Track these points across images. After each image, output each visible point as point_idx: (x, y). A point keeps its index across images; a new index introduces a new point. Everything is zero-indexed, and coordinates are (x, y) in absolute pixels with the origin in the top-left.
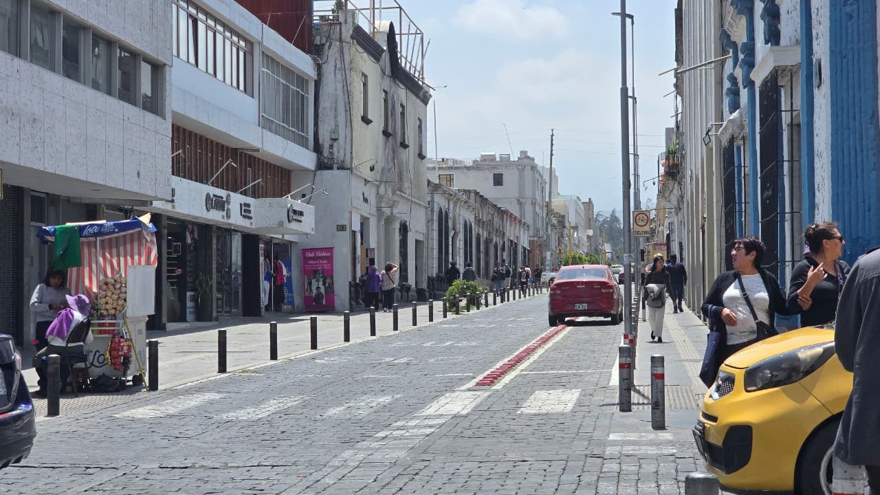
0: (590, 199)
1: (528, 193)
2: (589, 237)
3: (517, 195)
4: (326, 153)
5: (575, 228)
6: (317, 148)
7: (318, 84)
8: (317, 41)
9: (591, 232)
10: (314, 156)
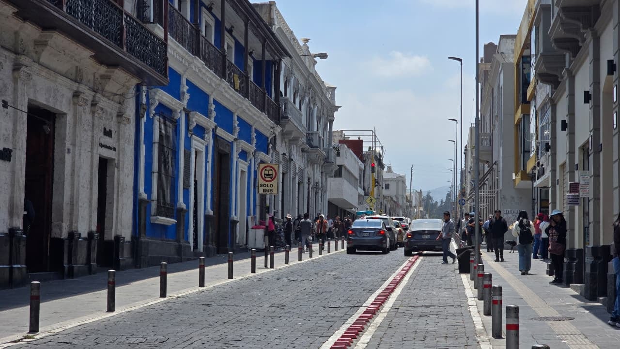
0: (421, 190)
1: (400, 193)
2: (421, 211)
3: (395, 193)
4: (366, 191)
5: (415, 207)
6: (364, 189)
7: (364, 171)
8: (364, 159)
9: (421, 209)
10: (363, 191)
